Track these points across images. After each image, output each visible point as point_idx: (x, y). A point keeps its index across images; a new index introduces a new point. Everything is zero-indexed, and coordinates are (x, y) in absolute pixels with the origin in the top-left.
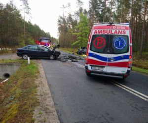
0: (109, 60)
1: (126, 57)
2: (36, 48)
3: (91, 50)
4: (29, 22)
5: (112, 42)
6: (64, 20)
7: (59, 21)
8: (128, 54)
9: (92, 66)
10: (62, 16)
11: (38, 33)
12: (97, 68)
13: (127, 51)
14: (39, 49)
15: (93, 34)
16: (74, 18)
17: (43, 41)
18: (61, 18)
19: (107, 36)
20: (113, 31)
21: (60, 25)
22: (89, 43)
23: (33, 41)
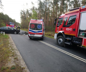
0: (36, 32)
1: (41, 31)
2: (7, 28)
3: (30, 28)
4: (2, 13)
5: (37, 26)
6: (24, 13)
7: (21, 13)
8: (42, 30)
9: (30, 34)
10: (23, 10)
11: (7, 19)
12: (32, 35)
13: (42, 29)
14: (9, 29)
15: (30, 23)
16: (30, 12)
17: (11, 25)
18: (22, 11)
19: (35, 24)
20: (37, 22)
21: (21, 15)
22: (29, 26)
23: (4, 25)
